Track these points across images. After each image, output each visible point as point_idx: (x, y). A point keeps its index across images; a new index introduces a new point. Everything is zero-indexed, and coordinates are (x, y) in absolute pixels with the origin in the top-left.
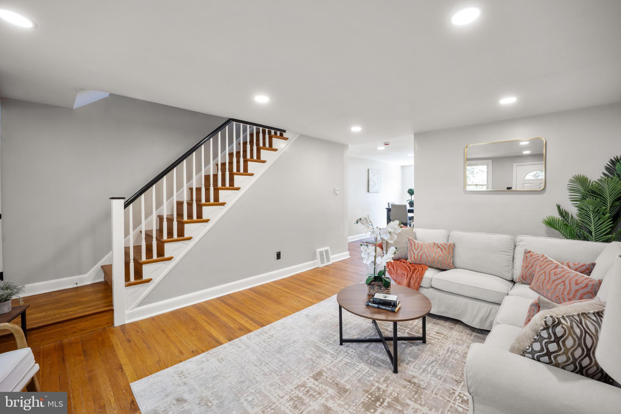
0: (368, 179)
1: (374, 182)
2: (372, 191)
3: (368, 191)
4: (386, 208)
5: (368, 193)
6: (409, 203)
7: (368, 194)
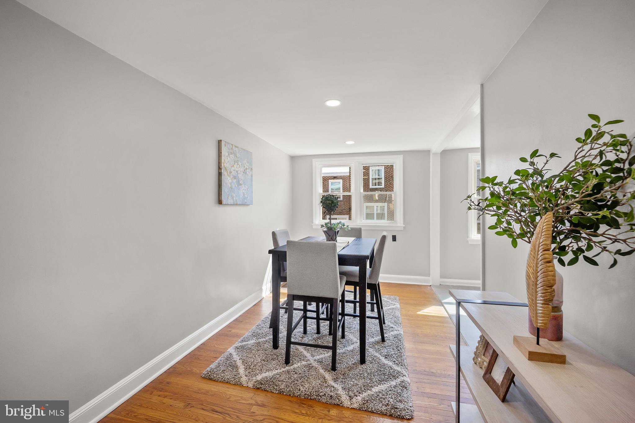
0: (220, 168)
1: (235, 177)
2: (230, 201)
3: (220, 202)
4: (270, 252)
5: (218, 205)
6: (325, 232)
7: (220, 209)
